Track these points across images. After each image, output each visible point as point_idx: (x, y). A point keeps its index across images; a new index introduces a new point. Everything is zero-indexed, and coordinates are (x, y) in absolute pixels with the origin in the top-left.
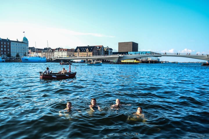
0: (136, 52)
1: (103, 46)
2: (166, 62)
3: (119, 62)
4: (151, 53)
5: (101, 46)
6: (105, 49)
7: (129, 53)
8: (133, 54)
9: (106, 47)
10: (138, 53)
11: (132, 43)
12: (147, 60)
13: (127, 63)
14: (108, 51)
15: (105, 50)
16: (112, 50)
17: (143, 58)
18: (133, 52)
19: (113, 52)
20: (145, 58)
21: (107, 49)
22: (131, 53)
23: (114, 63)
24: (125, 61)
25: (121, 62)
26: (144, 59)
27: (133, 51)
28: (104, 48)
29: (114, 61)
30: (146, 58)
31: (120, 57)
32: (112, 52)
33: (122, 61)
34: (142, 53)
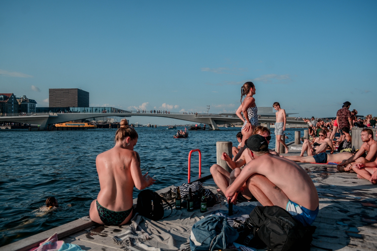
0: (86, 108)
1: (13, 94)
2: (139, 125)
3: (50, 127)
4: (112, 110)
5: (9, 94)
6: (18, 100)
7: (71, 109)
8: (79, 112)
9: (22, 97)
10: (89, 109)
11: (77, 91)
12: (106, 122)
13: (67, 129)
14: (26, 105)
15: (19, 103)
16: (36, 103)
17: (98, 119)
18: (79, 108)
19: (36, 107)
20: (102, 118)
21: (23, 102)
22: (76, 109)
23: (38, 129)
24: (64, 125)
25: (54, 126)
26: (101, 121)
27: (79, 105)
28: (15, 98)
29: (39, 126)
30: (105, 118)
31: (50, 118)
32: (34, 107)
33: (57, 125)
34: (96, 110)
